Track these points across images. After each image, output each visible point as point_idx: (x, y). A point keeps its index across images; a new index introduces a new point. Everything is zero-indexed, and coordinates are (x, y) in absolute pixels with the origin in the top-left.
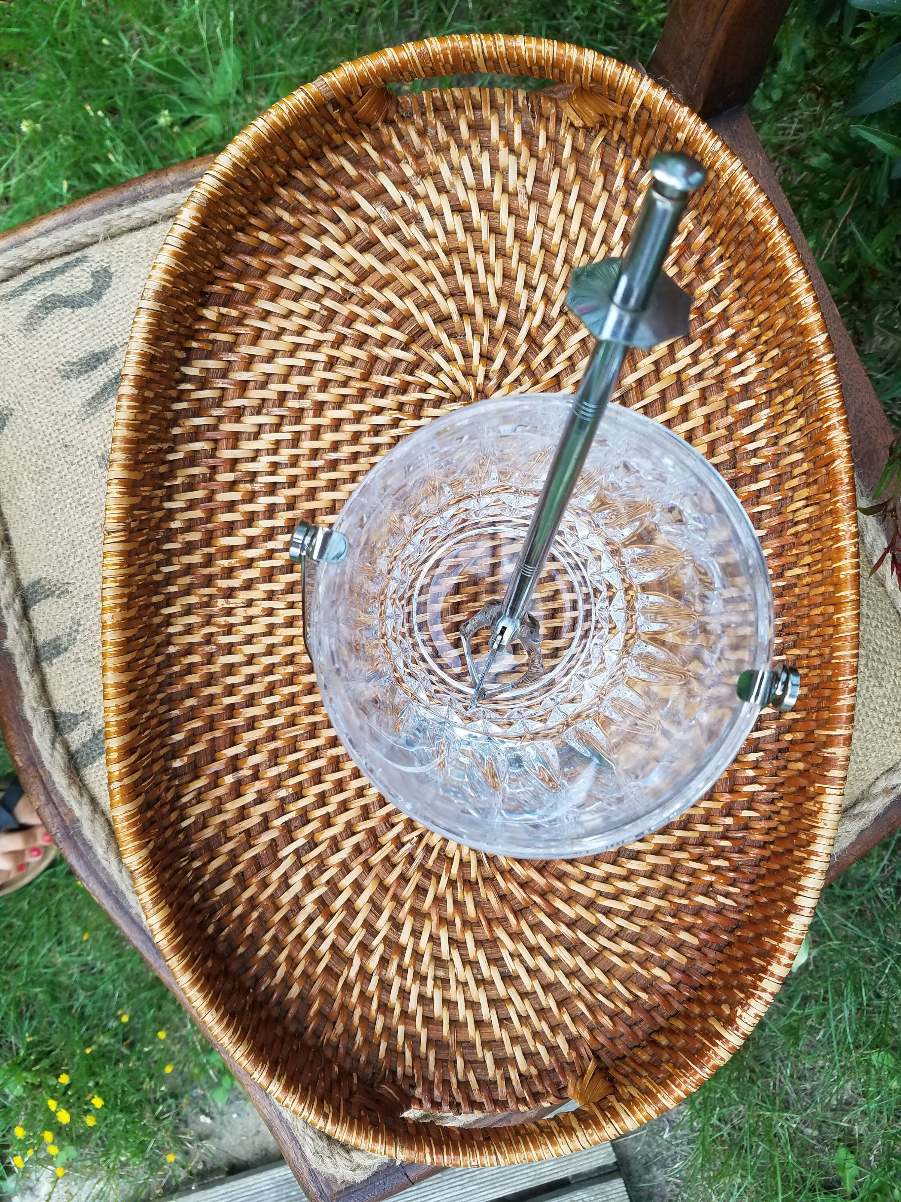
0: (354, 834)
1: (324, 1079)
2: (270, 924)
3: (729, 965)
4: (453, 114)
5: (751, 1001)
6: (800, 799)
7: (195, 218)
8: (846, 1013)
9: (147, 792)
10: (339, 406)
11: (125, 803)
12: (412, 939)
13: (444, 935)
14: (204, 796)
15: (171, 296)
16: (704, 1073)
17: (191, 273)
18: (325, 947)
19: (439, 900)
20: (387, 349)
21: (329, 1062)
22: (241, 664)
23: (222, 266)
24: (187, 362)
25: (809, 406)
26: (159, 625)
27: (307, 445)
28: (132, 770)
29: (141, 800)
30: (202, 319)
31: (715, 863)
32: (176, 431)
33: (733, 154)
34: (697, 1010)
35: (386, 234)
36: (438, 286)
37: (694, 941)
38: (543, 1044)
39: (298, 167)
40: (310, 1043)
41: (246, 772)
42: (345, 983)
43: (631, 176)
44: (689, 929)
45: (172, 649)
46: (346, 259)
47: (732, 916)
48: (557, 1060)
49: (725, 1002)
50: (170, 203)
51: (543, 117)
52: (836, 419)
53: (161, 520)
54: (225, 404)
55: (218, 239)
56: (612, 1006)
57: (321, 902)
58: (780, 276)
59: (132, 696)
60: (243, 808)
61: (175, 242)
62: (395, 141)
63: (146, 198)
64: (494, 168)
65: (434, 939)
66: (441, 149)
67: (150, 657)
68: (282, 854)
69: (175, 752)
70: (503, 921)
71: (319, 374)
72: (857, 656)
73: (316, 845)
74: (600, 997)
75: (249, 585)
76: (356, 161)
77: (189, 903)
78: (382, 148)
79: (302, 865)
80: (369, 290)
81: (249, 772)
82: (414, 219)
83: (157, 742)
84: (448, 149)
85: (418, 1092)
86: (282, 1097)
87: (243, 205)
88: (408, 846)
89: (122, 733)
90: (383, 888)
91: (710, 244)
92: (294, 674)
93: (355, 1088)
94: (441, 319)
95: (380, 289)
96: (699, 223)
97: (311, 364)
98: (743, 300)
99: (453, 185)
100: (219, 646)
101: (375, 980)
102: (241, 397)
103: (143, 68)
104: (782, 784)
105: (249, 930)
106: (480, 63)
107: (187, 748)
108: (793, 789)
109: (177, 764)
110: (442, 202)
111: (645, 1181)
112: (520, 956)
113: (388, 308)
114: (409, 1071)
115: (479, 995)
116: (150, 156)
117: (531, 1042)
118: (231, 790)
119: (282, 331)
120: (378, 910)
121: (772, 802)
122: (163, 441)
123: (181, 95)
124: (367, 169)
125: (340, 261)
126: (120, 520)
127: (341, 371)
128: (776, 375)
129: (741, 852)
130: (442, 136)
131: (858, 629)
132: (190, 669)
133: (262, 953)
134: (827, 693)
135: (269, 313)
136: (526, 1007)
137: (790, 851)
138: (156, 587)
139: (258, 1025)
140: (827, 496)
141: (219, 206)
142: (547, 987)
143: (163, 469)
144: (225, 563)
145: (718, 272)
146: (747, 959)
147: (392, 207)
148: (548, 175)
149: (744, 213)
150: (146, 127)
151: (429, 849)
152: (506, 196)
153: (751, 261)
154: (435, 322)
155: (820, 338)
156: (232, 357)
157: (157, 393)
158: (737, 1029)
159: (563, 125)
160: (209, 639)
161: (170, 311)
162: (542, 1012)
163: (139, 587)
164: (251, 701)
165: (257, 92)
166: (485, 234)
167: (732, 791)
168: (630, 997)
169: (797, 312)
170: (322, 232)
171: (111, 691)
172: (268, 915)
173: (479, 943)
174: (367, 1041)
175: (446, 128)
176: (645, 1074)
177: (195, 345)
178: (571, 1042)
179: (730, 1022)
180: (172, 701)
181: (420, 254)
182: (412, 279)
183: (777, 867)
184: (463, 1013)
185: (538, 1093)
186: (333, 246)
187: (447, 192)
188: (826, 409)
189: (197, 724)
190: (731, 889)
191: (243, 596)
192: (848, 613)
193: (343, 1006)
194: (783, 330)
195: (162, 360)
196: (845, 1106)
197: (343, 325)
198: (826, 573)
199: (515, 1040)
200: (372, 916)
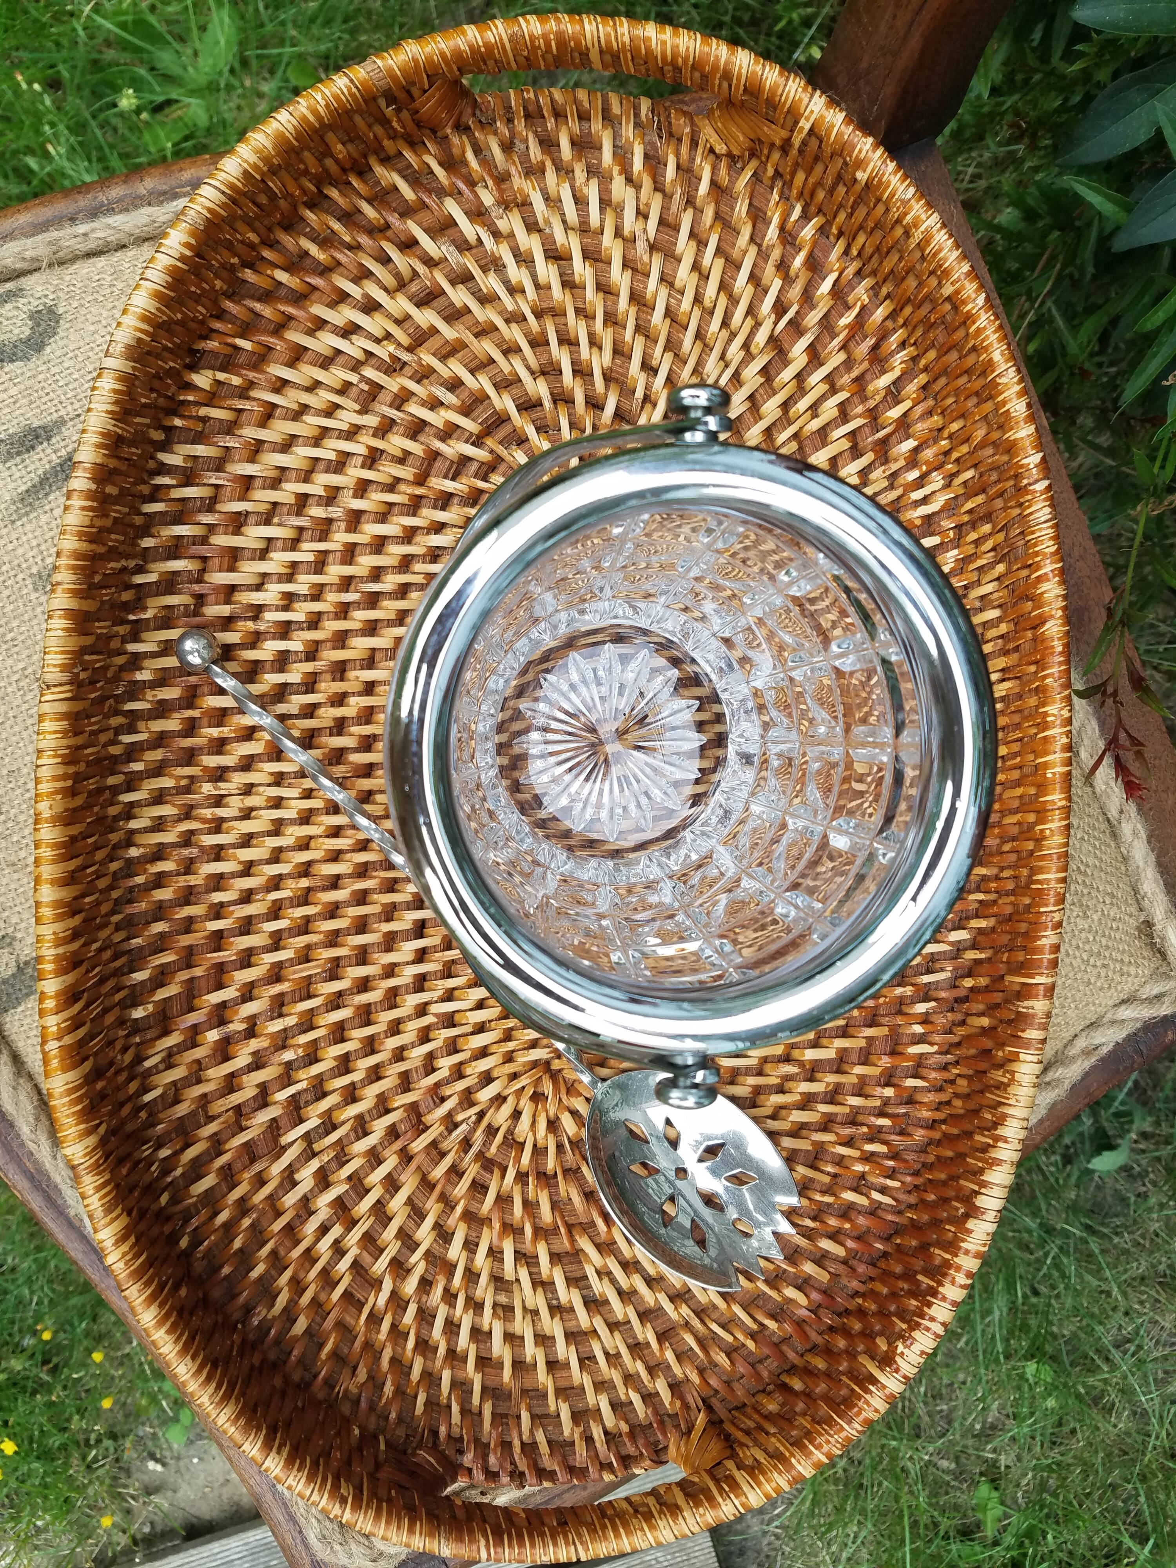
0: (388, 1111)
1: (340, 1447)
2: (266, 1235)
3: (884, 1283)
4: (551, 123)
5: (916, 1334)
6: (983, 1066)
7: (187, 245)
8: (997, 1314)
9: (96, 1054)
10: (383, 517)
11: (65, 1070)
12: (464, 1254)
13: (508, 1248)
14: (177, 1059)
15: (148, 353)
16: (852, 1429)
17: (177, 323)
18: (344, 1265)
19: (503, 1200)
20: (452, 442)
21: (347, 1422)
22: (234, 875)
23: (221, 315)
24: (166, 446)
25: (1013, 548)
26: (116, 818)
27: (335, 571)
28: (76, 1024)
29: (88, 1065)
30: (189, 386)
31: (870, 1147)
32: (148, 542)
33: (929, 205)
34: (842, 1343)
35: (453, 283)
36: (524, 360)
37: (838, 1251)
38: (637, 1390)
39: (334, 183)
40: (321, 1396)
41: (237, 1027)
42: (371, 1314)
43: (789, 226)
44: (835, 1236)
45: (134, 852)
46: (397, 314)
47: (890, 1217)
48: (656, 1412)
49: (881, 1334)
50: (145, 220)
51: (675, 138)
52: (1049, 567)
53: (122, 668)
54: (220, 507)
55: (217, 276)
56: (730, 1339)
57: (341, 1206)
58: (984, 373)
59: (77, 920)
60: (232, 1075)
61: (157, 276)
62: (470, 155)
63: (110, 210)
64: (605, 202)
65: (495, 1253)
66: (534, 172)
67: (102, 863)
68: (285, 1140)
69: (136, 997)
70: (588, 1228)
71: (355, 472)
72: (1064, 880)
73: (335, 1127)
74: (715, 1327)
75: (247, 764)
76: (414, 180)
77: (154, 1207)
78: (452, 164)
79: (314, 1155)
80: (429, 359)
81: (242, 1027)
82: (494, 264)
83: (110, 984)
84: (543, 172)
85: (468, 1459)
86: (283, 1476)
87: (254, 230)
88: (464, 1127)
89: (61, 972)
90: (427, 1184)
91: (889, 324)
92: (309, 890)
93: (382, 1457)
94: (528, 405)
95: (443, 358)
96: (876, 295)
97: (344, 458)
98: (930, 402)
99: (548, 222)
100: (202, 849)
101: (412, 1309)
102: (242, 498)
103: (99, 27)
104: (958, 1045)
105: (237, 1243)
106: (594, 55)
107: (153, 991)
108: (973, 1051)
109: (138, 1013)
110: (532, 244)
111: (737, 1533)
112: (609, 1273)
113: (454, 385)
114: (456, 1431)
115: (555, 1328)
116: (107, 150)
117: (621, 1389)
118: (215, 1050)
119: (304, 408)
120: (418, 1214)
121: (945, 1067)
122: (128, 557)
123: (152, 69)
124: (429, 192)
125: (389, 316)
126: (64, 668)
127: (387, 470)
128: (969, 505)
129: (902, 1133)
130: (535, 153)
131: (1067, 845)
132: (159, 881)
133: (255, 1274)
134: (1023, 927)
135: (285, 382)
136: (617, 1343)
137: (969, 1135)
138: (112, 764)
139: (249, 1376)
140: (1033, 668)
141: (222, 231)
142: (644, 1315)
143: (126, 596)
144: (215, 732)
145: (899, 362)
146: (909, 1276)
147: (463, 246)
148: (678, 217)
149: (940, 285)
150: (101, 110)
151: (491, 1131)
152: (619, 242)
153: (944, 351)
154: (520, 408)
155: (1033, 459)
156: (231, 442)
157: (122, 489)
158: (897, 1371)
159: (700, 150)
160: (188, 839)
161: (147, 374)
162: (637, 1348)
163: (88, 764)
164: (247, 926)
165: (258, 74)
166: (590, 292)
167: (893, 1053)
168: (755, 1327)
169: (1004, 422)
170: (366, 274)
171: (47, 912)
172: (264, 1222)
173: (555, 1258)
174: (399, 1391)
175: (541, 142)
176: (773, 1430)
177: (178, 422)
178: (675, 1387)
179: (887, 1361)
180: (132, 925)
181: (500, 313)
182: (488, 347)
183: (950, 1154)
184: (531, 1351)
185: (629, 1457)
186: (380, 296)
187: (540, 231)
188: (1037, 554)
189: (168, 958)
190: (890, 1183)
191: (239, 779)
192: (1054, 824)
193: (368, 1345)
194: (982, 445)
195: (132, 443)
196: (990, 1431)
197: (390, 406)
198: (1026, 770)
199: (600, 1386)
200: (411, 1224)
